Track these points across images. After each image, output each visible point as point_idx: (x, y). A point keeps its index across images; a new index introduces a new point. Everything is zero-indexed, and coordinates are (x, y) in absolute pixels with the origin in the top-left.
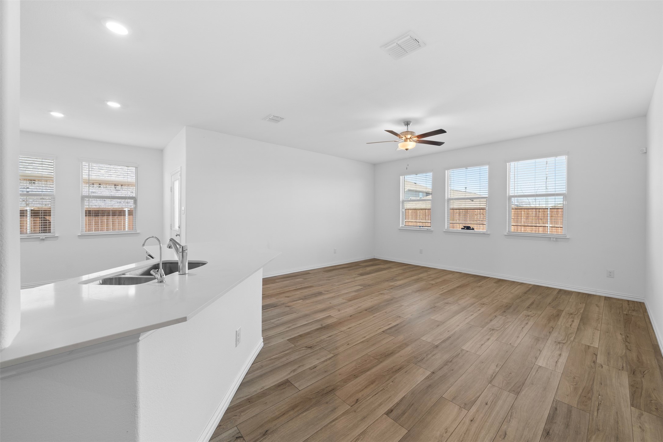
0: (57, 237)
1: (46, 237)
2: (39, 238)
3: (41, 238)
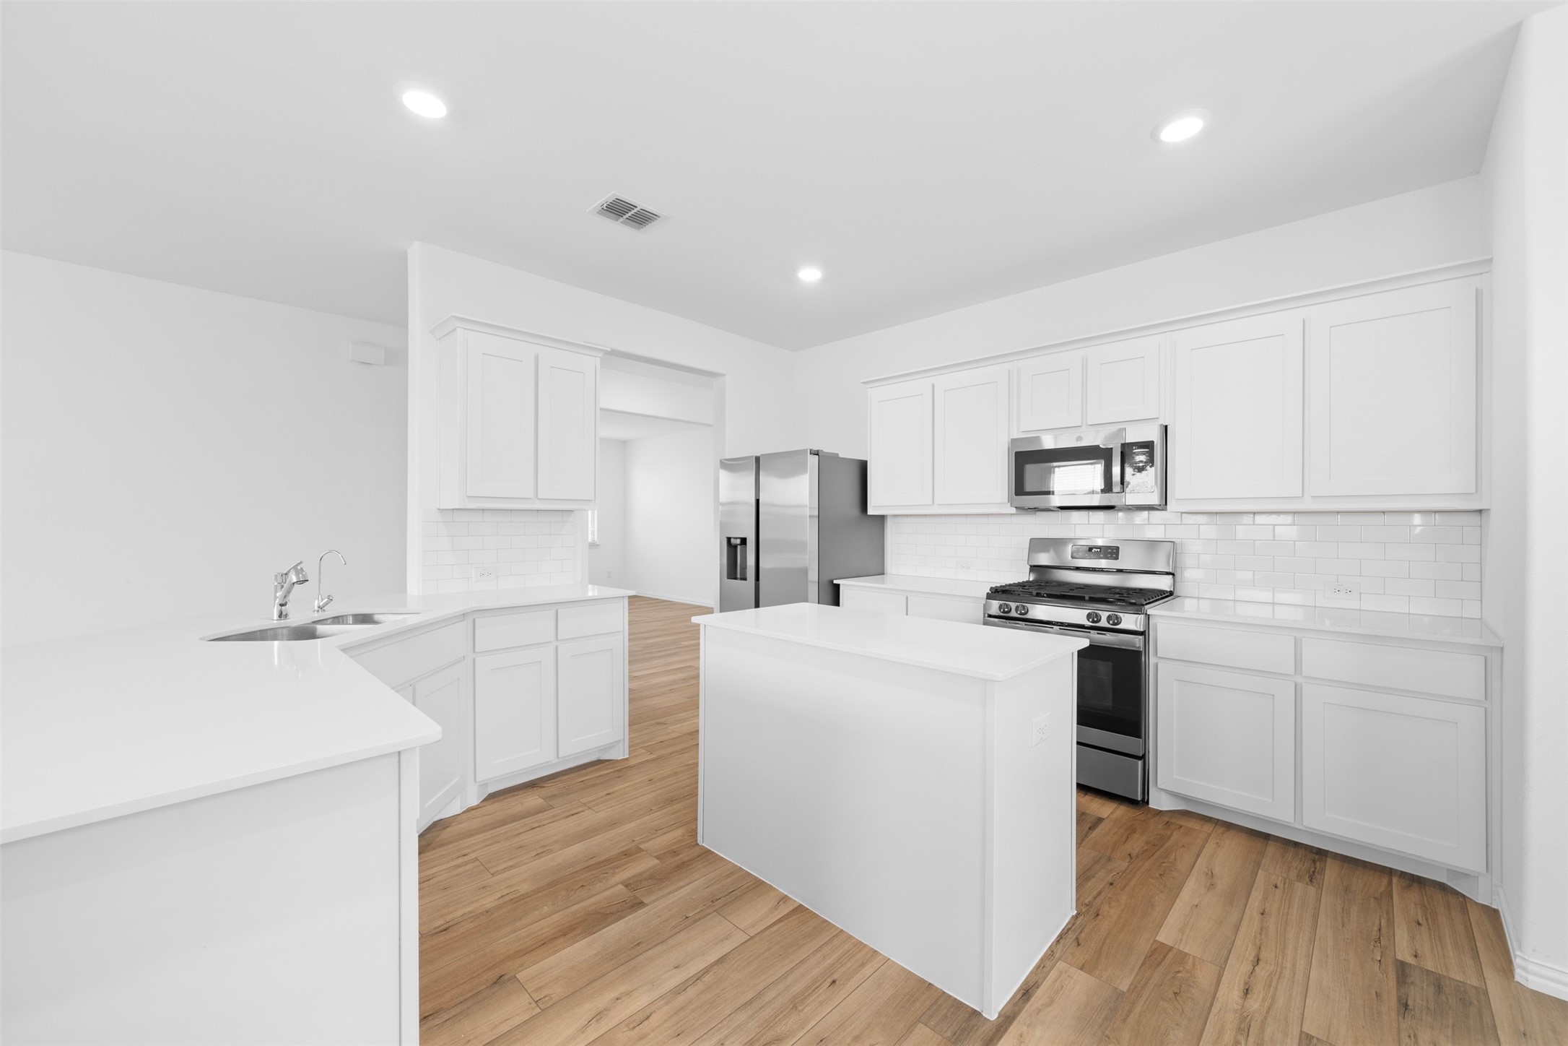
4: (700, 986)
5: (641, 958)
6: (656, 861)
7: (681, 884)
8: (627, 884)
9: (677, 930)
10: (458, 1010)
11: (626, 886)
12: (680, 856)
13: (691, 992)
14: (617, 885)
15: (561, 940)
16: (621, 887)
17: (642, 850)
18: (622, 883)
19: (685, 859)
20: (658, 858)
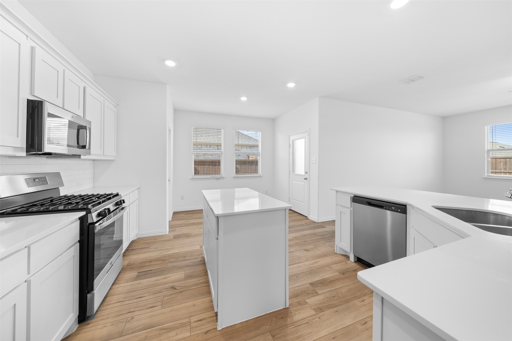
0: (224, 177)
1: (220, 178)
2: (217, 178)
3: (218, 178)
4: (295, 262)
5: (308, 270)
6: (307, 301)
7: (297, 288)
8: (317, 294)
9: (299, 274)
10: (349, 270)
11: (317, 292)
12: (297, 301)
13: (297, 262)
14: (321, 294)
15: (332, 279)
16: (319, 293)
17: (314, 309)
18: (319, 294)
19: (295, 299)
20: (306, 303)
